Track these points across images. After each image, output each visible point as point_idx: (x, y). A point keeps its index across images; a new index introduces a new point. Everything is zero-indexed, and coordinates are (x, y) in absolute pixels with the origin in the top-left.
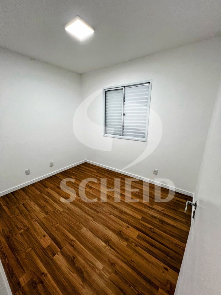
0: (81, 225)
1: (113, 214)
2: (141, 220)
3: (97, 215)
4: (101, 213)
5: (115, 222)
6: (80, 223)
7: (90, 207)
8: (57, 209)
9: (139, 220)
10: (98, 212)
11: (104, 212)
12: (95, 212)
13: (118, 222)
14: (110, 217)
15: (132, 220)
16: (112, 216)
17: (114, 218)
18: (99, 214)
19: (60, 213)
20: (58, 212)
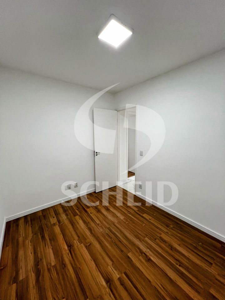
0: (124, 221)
1: (96, 224)
2: (78, 215)
3: (110, 226)
4: (106, 227)
5: (98, 218)
6: (125, 223)
7: (115, 236)
8: (153, 242)
9: (79, 216)
10: (109, 228)
11: (104, 227)
12: (112, 229)
13: (96, 217)
14: (99, 222)
15: (84, 216)
16: (98, 222)
17: (96, 220)
18: (108, 226)
19: (147, 235)
20: (150, 237)
